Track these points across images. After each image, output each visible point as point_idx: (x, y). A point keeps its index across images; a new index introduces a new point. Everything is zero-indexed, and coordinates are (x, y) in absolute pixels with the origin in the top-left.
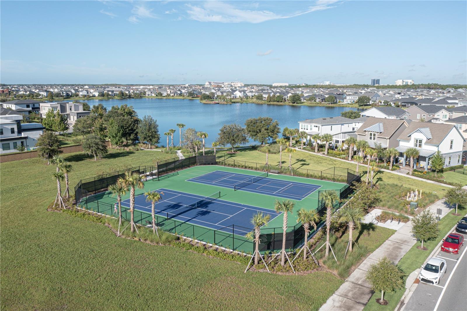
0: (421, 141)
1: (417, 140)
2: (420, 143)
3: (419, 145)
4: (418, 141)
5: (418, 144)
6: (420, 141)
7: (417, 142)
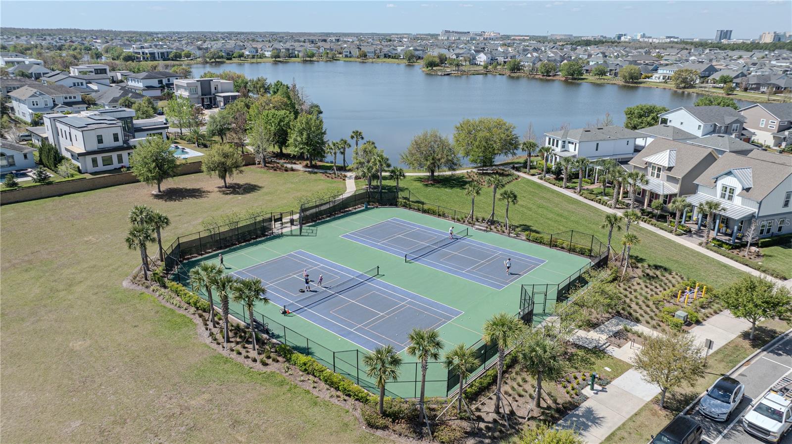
0: (733, 190)
1: (726, 188)
2: (730, 192)
3: (729, 196)
4: (728, 190)
5: (727, 194)
6: (731, 189)
7: (726, 191)
